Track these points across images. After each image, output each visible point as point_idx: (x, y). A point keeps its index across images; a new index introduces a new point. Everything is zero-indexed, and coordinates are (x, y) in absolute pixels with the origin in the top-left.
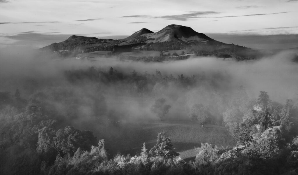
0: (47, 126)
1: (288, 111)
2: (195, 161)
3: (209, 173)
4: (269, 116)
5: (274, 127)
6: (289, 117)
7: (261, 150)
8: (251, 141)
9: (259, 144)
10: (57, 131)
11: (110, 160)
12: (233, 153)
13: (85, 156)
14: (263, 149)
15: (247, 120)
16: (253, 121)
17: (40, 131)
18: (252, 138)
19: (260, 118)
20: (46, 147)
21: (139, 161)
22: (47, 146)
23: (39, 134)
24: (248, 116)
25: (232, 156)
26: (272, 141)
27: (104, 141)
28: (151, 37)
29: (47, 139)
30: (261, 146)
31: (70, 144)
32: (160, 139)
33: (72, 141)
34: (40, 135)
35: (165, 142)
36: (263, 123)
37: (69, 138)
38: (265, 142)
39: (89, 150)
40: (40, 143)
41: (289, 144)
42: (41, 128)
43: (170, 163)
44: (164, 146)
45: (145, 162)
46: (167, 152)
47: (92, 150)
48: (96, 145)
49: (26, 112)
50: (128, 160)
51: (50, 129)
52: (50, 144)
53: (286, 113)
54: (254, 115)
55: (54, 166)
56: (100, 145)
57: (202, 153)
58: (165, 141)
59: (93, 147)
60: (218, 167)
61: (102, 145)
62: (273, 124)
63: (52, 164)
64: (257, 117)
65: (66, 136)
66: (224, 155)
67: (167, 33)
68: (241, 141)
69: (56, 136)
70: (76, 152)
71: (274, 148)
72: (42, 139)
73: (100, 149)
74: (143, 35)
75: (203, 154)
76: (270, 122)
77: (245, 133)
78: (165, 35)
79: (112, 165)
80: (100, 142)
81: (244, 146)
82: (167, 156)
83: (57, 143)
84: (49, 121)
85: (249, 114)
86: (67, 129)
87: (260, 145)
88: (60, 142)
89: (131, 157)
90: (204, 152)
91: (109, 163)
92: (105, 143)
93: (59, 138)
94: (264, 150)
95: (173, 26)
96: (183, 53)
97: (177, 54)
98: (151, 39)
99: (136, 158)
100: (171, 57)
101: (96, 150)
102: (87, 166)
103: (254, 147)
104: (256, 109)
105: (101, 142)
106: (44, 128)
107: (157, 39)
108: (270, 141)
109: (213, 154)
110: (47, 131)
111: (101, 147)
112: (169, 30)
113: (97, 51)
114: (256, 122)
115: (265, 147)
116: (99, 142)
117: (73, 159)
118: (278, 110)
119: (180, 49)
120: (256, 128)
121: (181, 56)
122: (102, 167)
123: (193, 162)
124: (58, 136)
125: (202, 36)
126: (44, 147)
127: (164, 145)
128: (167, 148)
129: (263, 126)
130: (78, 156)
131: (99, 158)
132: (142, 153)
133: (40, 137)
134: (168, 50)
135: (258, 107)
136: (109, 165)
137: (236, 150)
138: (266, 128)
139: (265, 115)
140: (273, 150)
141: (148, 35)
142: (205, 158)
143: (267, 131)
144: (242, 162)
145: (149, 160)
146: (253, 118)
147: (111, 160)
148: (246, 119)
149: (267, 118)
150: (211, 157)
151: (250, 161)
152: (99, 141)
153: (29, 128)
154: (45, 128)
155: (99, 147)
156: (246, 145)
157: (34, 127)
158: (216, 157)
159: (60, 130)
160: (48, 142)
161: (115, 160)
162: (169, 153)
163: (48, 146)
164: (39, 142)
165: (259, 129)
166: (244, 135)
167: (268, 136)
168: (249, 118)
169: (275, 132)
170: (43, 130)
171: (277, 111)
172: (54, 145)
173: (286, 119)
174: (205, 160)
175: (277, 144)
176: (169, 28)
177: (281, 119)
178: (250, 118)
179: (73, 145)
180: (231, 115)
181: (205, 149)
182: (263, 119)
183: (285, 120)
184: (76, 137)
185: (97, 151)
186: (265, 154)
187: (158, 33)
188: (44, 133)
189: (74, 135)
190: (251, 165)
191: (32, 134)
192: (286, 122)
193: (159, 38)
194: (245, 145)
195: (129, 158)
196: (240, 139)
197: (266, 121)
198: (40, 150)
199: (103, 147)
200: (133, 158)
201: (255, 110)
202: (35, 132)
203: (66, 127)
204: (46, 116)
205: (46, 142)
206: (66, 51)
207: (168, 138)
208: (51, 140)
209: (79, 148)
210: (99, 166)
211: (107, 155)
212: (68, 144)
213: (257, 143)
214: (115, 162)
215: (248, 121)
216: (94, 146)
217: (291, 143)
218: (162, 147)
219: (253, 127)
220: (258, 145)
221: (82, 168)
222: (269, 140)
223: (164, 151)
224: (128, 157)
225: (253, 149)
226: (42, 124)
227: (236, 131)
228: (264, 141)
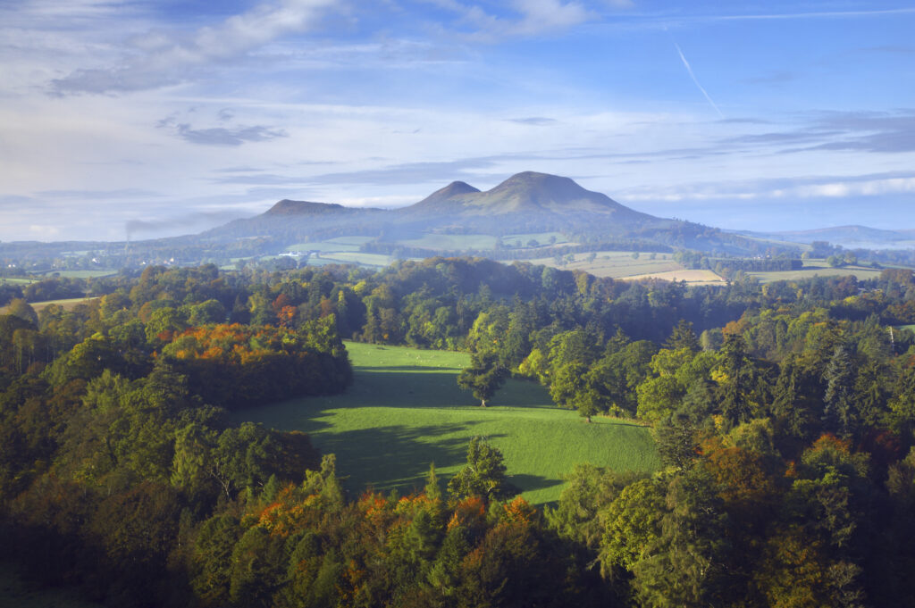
0: (198, 421)
1: (792, 381)
2: (557, 508)
3: (592, 536)
4: (743, 394)
5: (753, 422)
6: (796, 397)
7: (719, 479)
8: (698, 456)
9: (715, 463)
10: (220, 433)
11: (348, 505)
12: (650, 487)
13: (288, 495)
14: (725, 476)
15: (692, 404)
16: (706, 406)
17: (179, 434)
18: (700, 449)
19: (723, 398)
20: (193, 473)
21: (418, 507)
22: (196, 470)
23: (178, 442)
24: (695, 395)
25: (648, 493)
26: (747, 456)
27: (335, 459)
28: (473, 203)
29: (196, 454)
30: (720, 470)
31: (251, 465)
32: (475, 452)
33: (257, 459)
34: (180, 444)
35: (487, 460)
36: (729, 411)
37: (249, 451)
38: (729, 458)
39: (299, 479)
40: (180, 461)
41: (792, 464)
42: (182, 426)
43: (497, 513)
44: (485, 471)
45: (432, 509)
46: (492, 484)
47: (306, 479)
48: (316, 468)
49: (148, 388)
50: (393, 506)
51: (205, 428)
52: (203, 467)
53: (787, 385)
54: (711, 392)
55: (212, 519)
56: (324, 469)
57: (574, 487)
58: (487, 457)
59: (308, 472)
60: (614, 520)
61: (331, 467)
62: (753, 413)
63: (206, 516)
64: (718, 398)
65: (242, 446)
66: (628, 491)
67: (513, 192)
68: (670, 456)
69: (216, 446)
70: (267, 486)
71: (752, 474)
72: (185, 455)
73: (324, 478)
74: (456, 198)
75: (577, 489)
76: (748, 410)
77: (680, 438)
78: (508, 196)
79: (353, 518)
80: (324, 462)
81: (680, 469)
82: (491, 494)
83: (221, 464)
84: (203, 410)
85: (698, 389)
86: (245, 428)
87: (717, 464)
88: (229, 461)
89: (400, 498)
90: (579, 484)
91: (344, 513)
92: (336, 462)
93: (224, 450)
94: (727, 478)
95: (527, 176)
96: (553, 240)
97: (537, 243)
98: (475, 207)
99: (411, 500)
100: (523, 250)
101: (314, 480)
102: (290, 520)
103: (702, 472)
104: (714, 375)
105: (328, 460)
106: (189, 427)
107: (489, 207)
108: (741, 455)
109: (602, 489)
110: (198, 434)
111: (328, 473)
112: (518, 183)
113: (341, 236)
114: (713, 409)
115: (729, 471)
116: (322, 461)
117: (258, 504)
118: (769, 378)
119: (545, 232)
120: (713, 424)
121: (548, 247)
122: (328, 522)
123: (554, 511)
124: (222, 446)
125: (600, 198)
126: (190, 472)
127: (484, 467)
128: (491, 475)
129: (730, 418)
130: (270, 494)
131: (322, 501)
132: (427, 488)
133: (180, 449)
134: (515, 232)
135: (720, 372)
136: (346, 517)
137: (659, 479)
138: (736, 423)
139: (735, 391)
140: (749, 478)
141: (467, 198)
142: (581, 499)
143: (739, 431)
144: (672, 510)
145: (442, 505)
146: (708, 400)
147: (351, 505)
148: (690, 402)
149: (738, 400)
150: (598, 495)
151: (690, 505)
152: (324, 459)
153: (153, 426)
154: (193, 427)
155: (322, 472)
156: (685, 467)
157: (165, 425)
158: (609, 495)
159: (228, 431)
160: (200, 460)
161: (361, 505)
162: (497, 487)
163: (198, 470)
164: (178, 461)
165: (720, 427)
166: (679, 441)
167: (739, 444)
168: (697, 400)
169: (756, 434)
170: (188, 432)
171: (765, 382)
172: (215, 469)
173: (789, 401)
174: (583, 505)
175: (760, 464)
176: (518, 181)
177: (775, 402)
178: (699, 398)
179: (259, 468)
180: (656, 392)
181: (581, 475)
182: (729, 401)
183: (785, 405)
184: (268, 449)
185: (318, 481)
186: (730, 490)
187: (492, 192)
188: (188, 437)
189: (263, 443)
190: (694, 516)
191: (161, 442)
192: (788, 410)
193: (495, 204)
194: (681, 466)
195: (394, 500)
196: (670, 451)
197: (737, 407)
198: (180, 482)
199: (332, 473)
200: (403, 501)
201: (713, 379)
202: (169, 438)
203: (242, 424)
204: (197, 396)
205: (193, 462)
206: (265, 237)
207: (495, 450)
208: (208, 458)
209: (273, 476)
210: (321, 520)
211: (343, 493)
212: (246, 466)
213: (711, 461)
214: (361, 510)
215: (695, 407)
216: (310, 470)
217: (798, 460)
218: (480, 471)
219: (707, 421)
220: (713, 466)
221: (279, 526)
222: (740, 453)
223: (485, 483)
224: (392, 498)
225: (699, 477)
226: (185, 415)
227: (665, 432)
228: (726, 457)
